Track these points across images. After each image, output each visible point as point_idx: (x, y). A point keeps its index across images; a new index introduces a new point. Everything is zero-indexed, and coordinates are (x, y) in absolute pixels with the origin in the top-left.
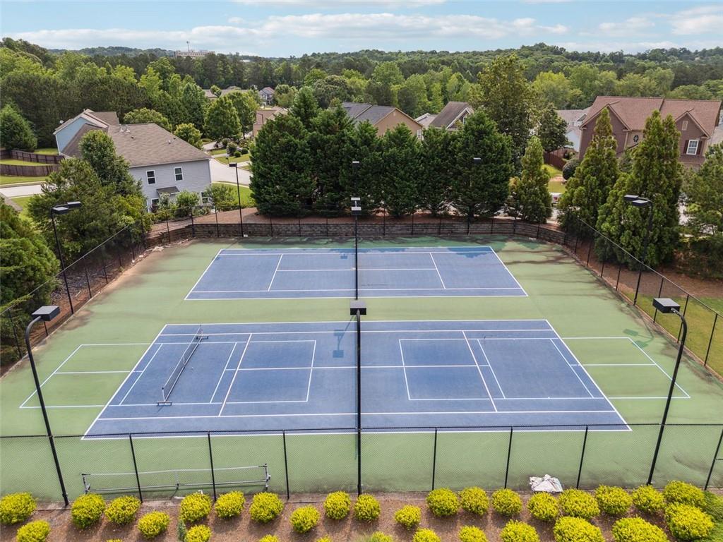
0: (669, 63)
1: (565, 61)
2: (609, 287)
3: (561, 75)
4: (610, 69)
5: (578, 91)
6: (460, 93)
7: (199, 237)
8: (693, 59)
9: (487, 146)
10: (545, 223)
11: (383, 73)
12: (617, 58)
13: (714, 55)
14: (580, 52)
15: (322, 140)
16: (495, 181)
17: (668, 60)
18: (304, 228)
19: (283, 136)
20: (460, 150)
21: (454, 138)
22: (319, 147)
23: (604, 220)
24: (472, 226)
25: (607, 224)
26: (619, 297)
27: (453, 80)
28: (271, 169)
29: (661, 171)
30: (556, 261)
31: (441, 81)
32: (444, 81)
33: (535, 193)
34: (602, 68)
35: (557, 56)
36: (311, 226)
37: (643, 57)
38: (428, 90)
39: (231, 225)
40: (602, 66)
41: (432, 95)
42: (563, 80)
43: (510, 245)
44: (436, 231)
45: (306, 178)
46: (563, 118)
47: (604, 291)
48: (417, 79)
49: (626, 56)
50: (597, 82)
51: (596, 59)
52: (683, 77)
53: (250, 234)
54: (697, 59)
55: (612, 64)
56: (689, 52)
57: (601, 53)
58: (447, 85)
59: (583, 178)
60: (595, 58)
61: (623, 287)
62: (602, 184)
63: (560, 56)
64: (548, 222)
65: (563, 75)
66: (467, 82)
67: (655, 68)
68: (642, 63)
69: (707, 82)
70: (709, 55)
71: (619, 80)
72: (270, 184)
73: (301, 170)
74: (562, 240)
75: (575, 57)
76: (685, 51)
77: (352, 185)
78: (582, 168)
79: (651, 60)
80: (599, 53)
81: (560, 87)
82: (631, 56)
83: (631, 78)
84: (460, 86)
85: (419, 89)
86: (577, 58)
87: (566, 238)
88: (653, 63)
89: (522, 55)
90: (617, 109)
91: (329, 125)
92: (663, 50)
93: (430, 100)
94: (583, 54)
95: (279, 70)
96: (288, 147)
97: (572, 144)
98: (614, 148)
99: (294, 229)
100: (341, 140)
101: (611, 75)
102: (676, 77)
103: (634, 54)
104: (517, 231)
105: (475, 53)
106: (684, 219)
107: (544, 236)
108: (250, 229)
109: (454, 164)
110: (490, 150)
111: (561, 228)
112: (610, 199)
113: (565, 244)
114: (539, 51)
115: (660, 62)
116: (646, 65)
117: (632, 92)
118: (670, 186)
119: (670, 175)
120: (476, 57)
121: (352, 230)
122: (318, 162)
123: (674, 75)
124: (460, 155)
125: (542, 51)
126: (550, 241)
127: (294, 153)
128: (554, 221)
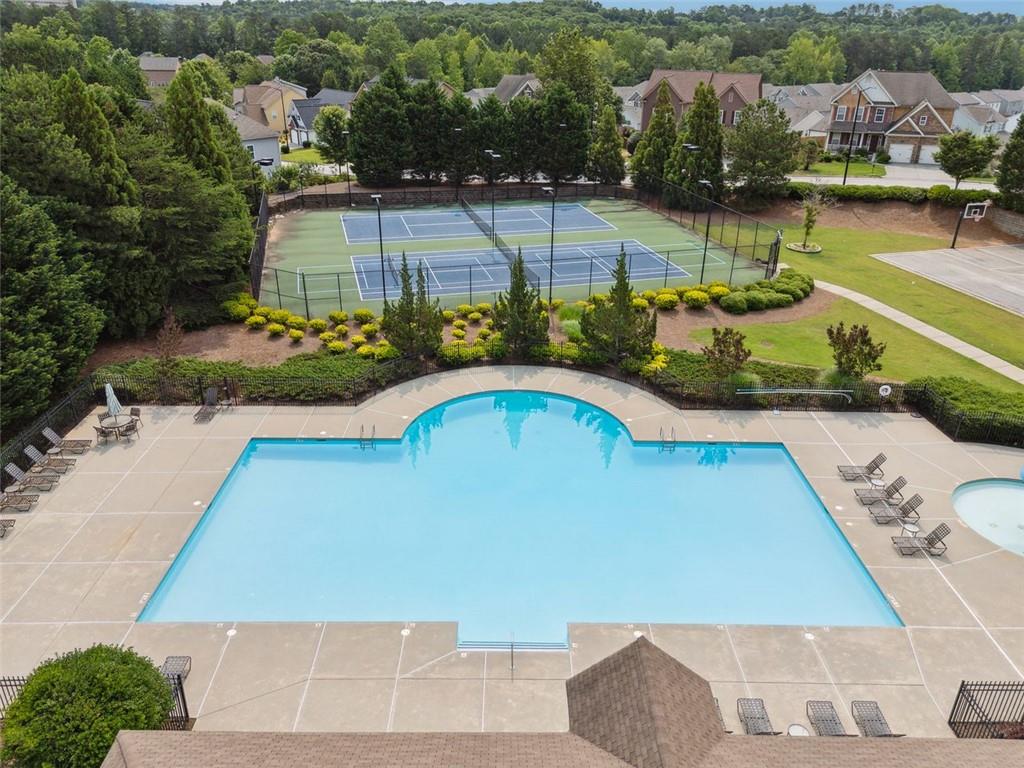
0: (730, 26)
1: (603, 21)
2: (676, 222)
3: (604, 42)
4: (659, 34)
5: (625, 64)
6: (481, 64)
7: (308, 208)
8: (758, 21)
9: (570, 114)
10: (620, 184)
11: (379, 36)
12: (668, 18)
13: (782, 15)
14: (620, 9)
15: (419, 111)
16: (578, 146)
17: (728, 22)
18: (408, 196)
19: (382, 106)
20: (546, 119)
21: (538, 108)
22: (416, 117)
23: (669, 172)
24: (560, 189)
25: (671, 175)
26: (682, 226)
27: (473, 46)
28: (373, 139)
29: (708, 129)
30: (634, 209)
31: (457, 49)
32: (461, 47)
33: (611, 158)
34: (650, 33)
35: (591, 14)
36: (415, 193)
37: (697, 17)
38: (442, 60)
39: (338, 195)
40: (650, 30)
41: (447, 67)
42: (607, 48)
43: (594, 202)
44: (528, 195)
45: (408, 146)
46: (618, 95)
47: (671, 224)
48: (426, 45)
49: (676, 15)
50: (644, 53)
51: (641, 19)
52: (743, 45)
53: (356, 203)
54: (762, 20)
55: (661, 27)
56: (753, 11)
57: (647, 11)
58: (465, 53)
59: (651, 140)
60: (638, 17)
61: (684, 221)
62: (666, 145)
63: (597, 14)
64: (622, 182)
65: (606, 42)
66: (489, 50)
67: (709, 34)
68: (696, 26)
69: (769, 52)
70: (777, 15)
71: (671, 50)
72: (373, 153)
73: (402, 140)
74: (636, 197)
75: (614, 16)
76: (749, 9)
77: (451, 153)
78: (648, 132)
79: (708, 21)
80: (643, 10)
81: (604, 57)
82: (684, 15)
83: (684, 46)
84: (481, 56)
85: (430, 59)
86: (617, 18)
87: (639, 194)
88: (709, 27)
89: (547, 11)
90: (674, 83)
91: (424, 96)
92: (722, 7)
93: (446, 74)
94: (624, 11)
95: (214, 27)
96: (389, 117)
97: (629, 123)
98: (673, 114)
99: (399, 197)
100: (438, 110)
101: (661, 42)
102: (735, 46)
103: (687, 13)
104: (598, 193)
105: (482, 7)
106: (726, 169)
107: (621, 194)
108: (357, 199)
109: (541, 131)
110: (573, 117)
111: (635, 186)
112: (673, 154)
113: (638, 199)
114: (567, 7)
115: (719, 24)
116: (702, 30)
117: (685, 63)
118: (715, 141)
119: (715, 132)
120: (485, 12)
121: (453, 196)
122: (416, 133)
123: (732, 44)
124: (546, 122)
125: (572, 6)
126: (626, 198)
127: (395, 123)
128: (627, 182)
